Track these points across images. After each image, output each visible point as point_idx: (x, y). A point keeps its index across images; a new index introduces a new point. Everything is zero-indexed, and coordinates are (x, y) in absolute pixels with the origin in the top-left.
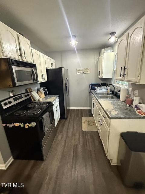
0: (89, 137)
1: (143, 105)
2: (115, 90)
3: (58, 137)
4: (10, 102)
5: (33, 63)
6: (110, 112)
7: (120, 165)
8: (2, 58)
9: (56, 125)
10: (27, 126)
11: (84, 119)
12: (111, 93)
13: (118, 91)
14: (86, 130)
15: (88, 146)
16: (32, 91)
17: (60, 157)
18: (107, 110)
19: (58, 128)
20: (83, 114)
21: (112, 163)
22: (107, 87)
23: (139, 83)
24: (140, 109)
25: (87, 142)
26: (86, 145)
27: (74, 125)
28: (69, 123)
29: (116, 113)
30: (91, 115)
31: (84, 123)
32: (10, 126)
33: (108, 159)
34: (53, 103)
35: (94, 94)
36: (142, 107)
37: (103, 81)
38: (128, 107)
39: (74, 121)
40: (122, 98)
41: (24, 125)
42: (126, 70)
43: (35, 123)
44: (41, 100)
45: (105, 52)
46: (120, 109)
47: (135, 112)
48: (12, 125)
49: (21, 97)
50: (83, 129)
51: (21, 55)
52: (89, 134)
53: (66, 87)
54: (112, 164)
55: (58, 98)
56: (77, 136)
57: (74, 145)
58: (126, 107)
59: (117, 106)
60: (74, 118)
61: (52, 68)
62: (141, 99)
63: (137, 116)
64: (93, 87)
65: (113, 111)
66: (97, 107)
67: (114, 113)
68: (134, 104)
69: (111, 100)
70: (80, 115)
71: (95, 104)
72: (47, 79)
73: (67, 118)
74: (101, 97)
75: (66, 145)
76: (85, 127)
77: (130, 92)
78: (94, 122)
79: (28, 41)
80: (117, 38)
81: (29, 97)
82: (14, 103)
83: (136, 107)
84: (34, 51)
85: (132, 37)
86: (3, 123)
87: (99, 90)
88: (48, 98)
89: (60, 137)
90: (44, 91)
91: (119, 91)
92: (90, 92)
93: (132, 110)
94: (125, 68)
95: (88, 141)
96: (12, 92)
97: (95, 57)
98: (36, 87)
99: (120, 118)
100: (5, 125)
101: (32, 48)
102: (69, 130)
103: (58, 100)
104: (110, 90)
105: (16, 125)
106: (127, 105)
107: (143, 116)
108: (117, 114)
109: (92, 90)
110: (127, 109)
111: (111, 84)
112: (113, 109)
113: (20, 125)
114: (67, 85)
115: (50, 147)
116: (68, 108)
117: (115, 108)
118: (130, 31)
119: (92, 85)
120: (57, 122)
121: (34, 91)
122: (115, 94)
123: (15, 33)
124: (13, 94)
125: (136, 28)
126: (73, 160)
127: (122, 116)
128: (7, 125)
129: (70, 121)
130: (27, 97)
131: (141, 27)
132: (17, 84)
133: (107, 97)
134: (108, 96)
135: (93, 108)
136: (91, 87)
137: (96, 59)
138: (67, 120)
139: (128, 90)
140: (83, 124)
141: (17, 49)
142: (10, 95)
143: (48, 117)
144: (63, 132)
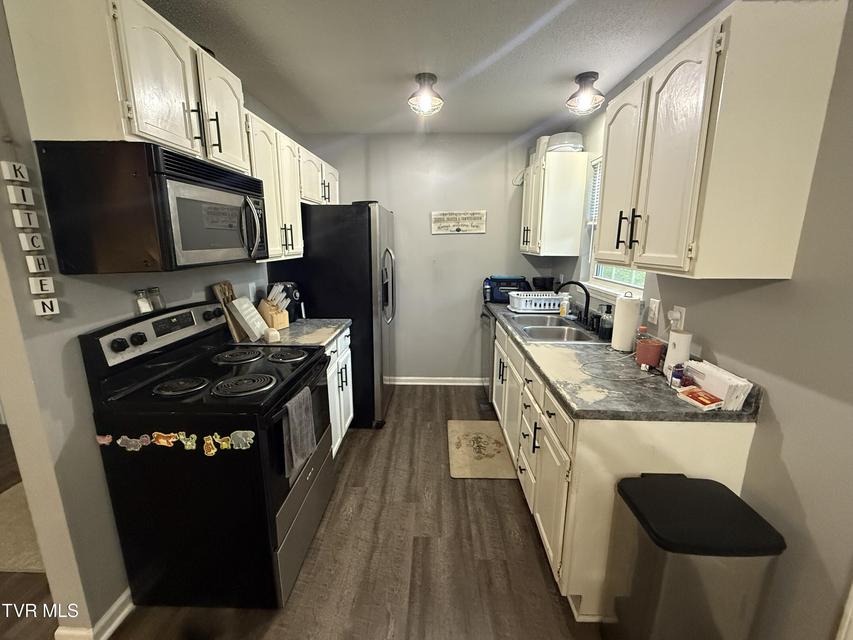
0: (480, 505)
1: (704, 367)
2: (593, 308)
3: (341, 503)
4: (139, 339)
5: (248, 173)
6: (573, 392)
7: (612, 619)
8: (124, 143)
9: (335, 448)
10: (213, 444)
11: (457, 429)
12: (572, 317)
13: (605, 308)
14: (466, 473)
15: (477, 545)
16: (233, 298)
17: (351, 592)
18: (560, 384)
19: (343, 464)
20: (454, 408)
21: (579, 615)
22: (557, 293)
23: (692, 275)
24: (692, 382)
25: (474, 528)
26: (470, 538)
27: (412, 452)
28: (392, 444)
29: (601, 396)
30: (490, 414)
31: (458, 445)
32: (134, 445)
33: (563, 594)
34: (328, 353)
35: (504, 320)
36: (702, 375)
37: (541, 270)
38: (646, 375)
39: (413, 436)
40: (620, 339)
41: (200, 443)
42: (640, 222)
43: (252, 434)
44: (275, 336)
45: (552, 148)
46: (616, 382)
47: (675, 393)
48: (144, 440)
49: (186, 322)
50: (455, 473)
51: (203, 138)
52: (479, 494)
53: (385, 286)
54: (579, 619)
55: (347, 332)
56: (428, 502)
57: (415, 539)
58: (638, 373)
59: (601, 371)
60: (414, 425)
61: (324, 203)
62: (697, 340)
63: (683, 410)
64: (496, 292)
65: (585, 387)
66: (517, 372)
67: (591, 396)
68: (670, 362)
69: (575, 347)
70: (439, 413)
71: (508, 361)
72: (304, 248)
73: (381, 425)
74: (533, 335)
75: (381, 541)
76: (462, 464)
77: (651, 315)
78: (501, 443)
79: (236, 83)
80: (601, 99)
81: (222, 321)
82: (154, 344)
83: (679, 372)
84: (258, 124)
85: (664, 96)
86: (101, 432)
87: (523, 307)
88: (305, 329)
89: (350, 506)
90: (289, 301)
91: (609, 309)
92: (483, 315)
93: (662, 385)
94: (634, 216)
95: (477, 522)
96: (149, 292)
97: (510, 166)
98: (251, 281)
99: (617, 416)
100: (106, 440)
101: (247, 111)
102: (391, 476)
103: (348, 340)
104: (572, 306)
105: (163, 442)
106: (643, 365)
107: (706, 409)
108: (606, 400)
109: (493, 307)
110: (643, 382)
111: (574, 280)
112: (587, 382)
113: (179, 444)
114: (389, 280)
115: (308, 547)
116: (387, 380)
117: (595, 377)
118: (657, 74)
119: (495, 283)
120: (339, 441)
121: (241, 296)
122: (592, 324)
123: (186, 44)
124: (153, 304)
125: (680, 65)
126: (411, 603)
127: (622, 408)
128: (119, 442)
129: (398, 436)
130: (214, 323)
131: (700, 62)
132: (183, 257)
133: (559, 336)
134: (563, 331)
135: (497, 381)
136: (492, 293)
137: (514, 178)
138: (382, 431)
139: (644, 307)
140: (452, 448)
141: (187, 111)
142: (138, 307)
143: (307, 409)
144: (367, 485)
